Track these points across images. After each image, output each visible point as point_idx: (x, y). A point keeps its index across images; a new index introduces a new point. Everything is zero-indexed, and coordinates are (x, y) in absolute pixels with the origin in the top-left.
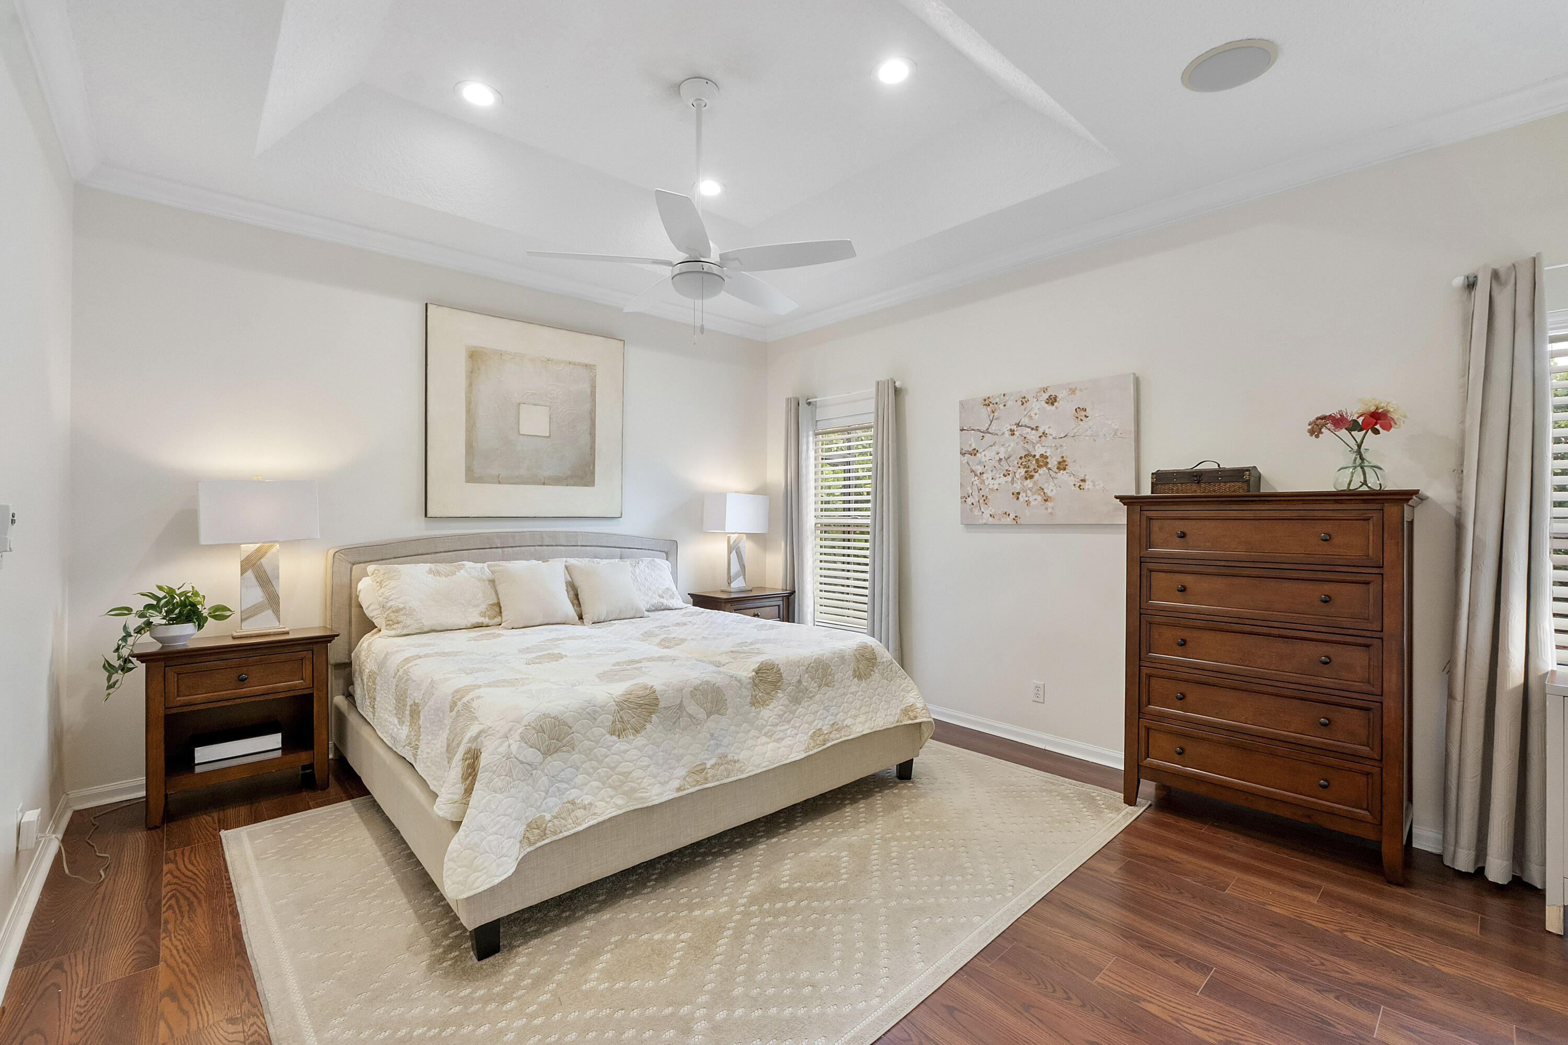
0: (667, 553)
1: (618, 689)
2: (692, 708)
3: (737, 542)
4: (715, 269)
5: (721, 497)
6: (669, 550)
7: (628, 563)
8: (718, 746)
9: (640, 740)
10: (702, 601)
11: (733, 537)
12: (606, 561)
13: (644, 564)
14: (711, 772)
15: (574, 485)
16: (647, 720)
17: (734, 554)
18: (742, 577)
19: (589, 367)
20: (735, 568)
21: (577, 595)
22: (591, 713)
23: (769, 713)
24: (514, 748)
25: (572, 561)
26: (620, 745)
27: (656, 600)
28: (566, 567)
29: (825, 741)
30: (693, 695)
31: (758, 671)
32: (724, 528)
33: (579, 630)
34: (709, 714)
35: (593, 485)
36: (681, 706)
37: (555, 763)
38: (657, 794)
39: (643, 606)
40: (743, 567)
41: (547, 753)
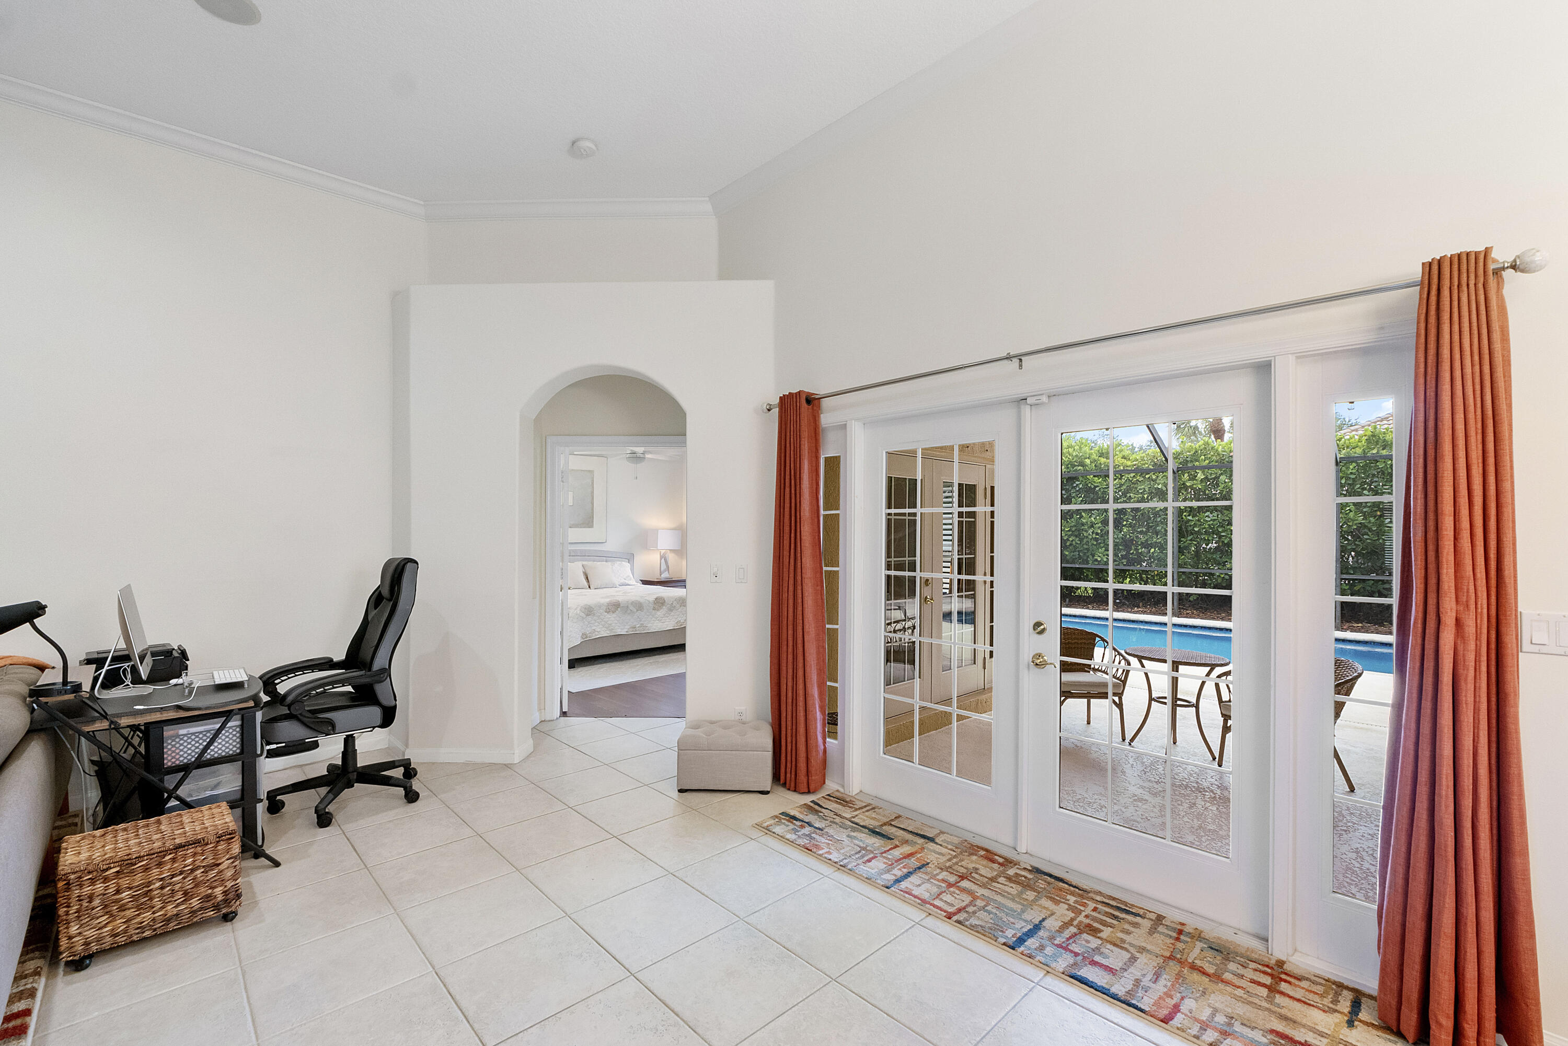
0: (629, 560)
1: (608, 600)
2: (632, 607)
3: (664, 554)
4: (642, 456)
5: (655, 531)
6: (630, 558)
7: (610, 563)
8: (641, 621)
9: (614, 615)
10: (645, 582)
11: (663, 552)
12: (599, 563)
13: (617, 564)
14: (638, 629)
15: (584, 527)
16: (617, 609)
17: (663, 559)
18: (667, 572)
19: (591, 472)
20: (664, 567)
21: (587, 578)
22: (600, 606)
23: (660, 613)
24: (578, 612)
25: (584, 563)
26: (608, 616)
27: (623, 581)
28: (583, 566)
29: (681, 625)
30: (632, 604)
31: (656, 599)
32: (657, 547)
33: (589, 590)
34: (637, 610)
35: (592, 526)
36: (628, 607)
37: (589, 618)
38: (619, 631)
39: (617, 583)
40: (668, 567)
41: (587, 615)
